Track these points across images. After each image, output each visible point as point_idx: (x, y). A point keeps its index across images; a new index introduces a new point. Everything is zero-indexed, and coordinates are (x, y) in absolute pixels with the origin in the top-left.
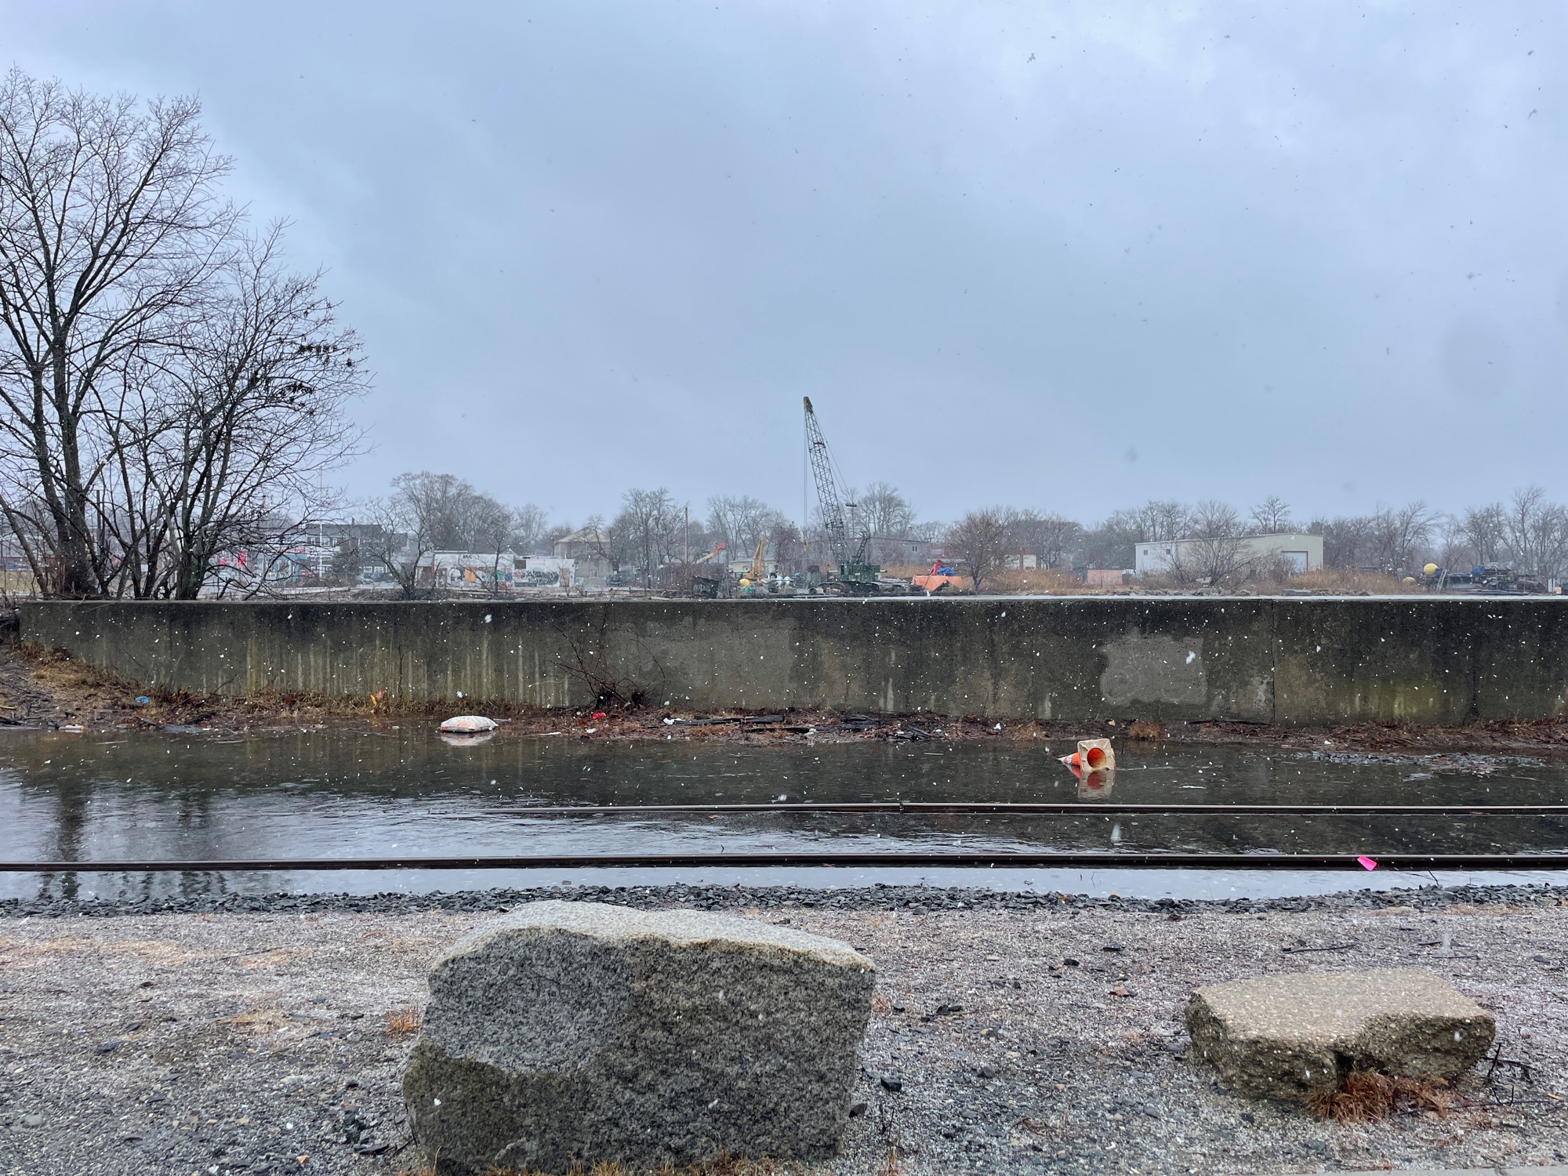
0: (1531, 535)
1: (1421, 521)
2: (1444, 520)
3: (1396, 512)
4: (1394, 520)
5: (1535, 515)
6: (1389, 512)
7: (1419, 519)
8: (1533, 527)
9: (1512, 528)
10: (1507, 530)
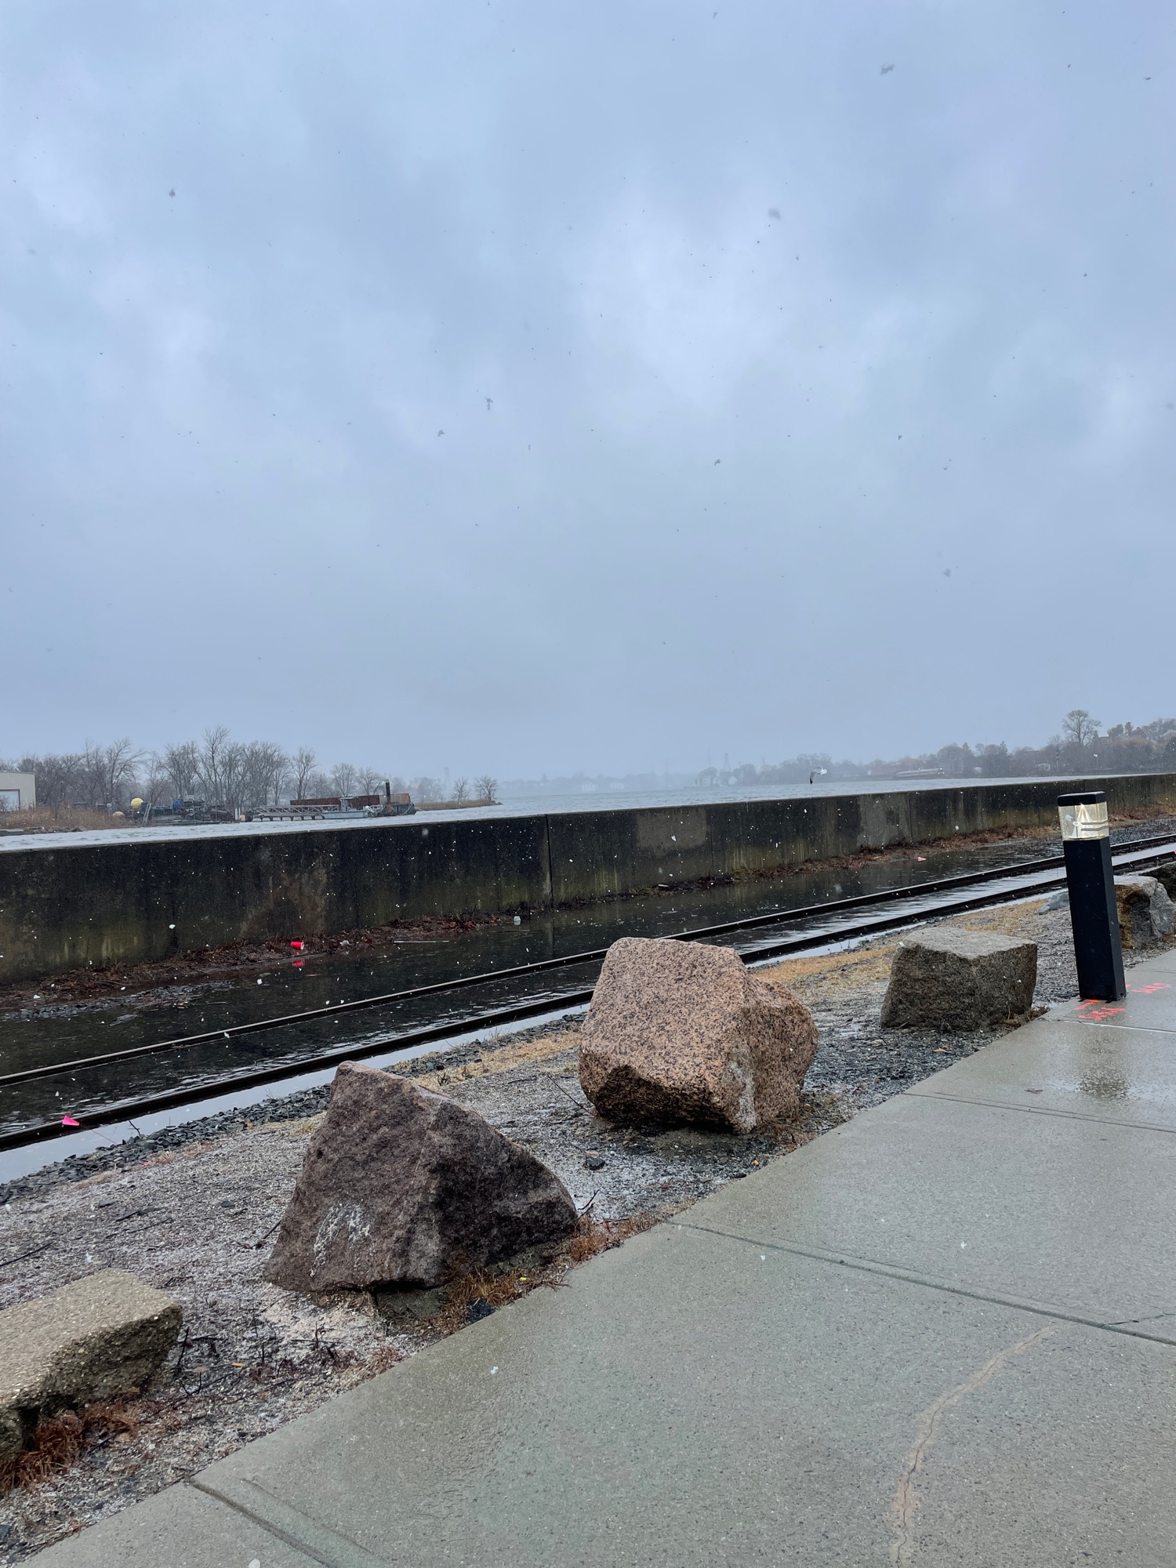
0: (220, 770)
1: (127, 758)
2: (147, 756)
3: (103, 750)
4: (102, 757)
5: (223, 752)
6: (98, 749)
7: (125, 756)
8: (222, 762)
9: (204, 764)
10: (201, 765)
